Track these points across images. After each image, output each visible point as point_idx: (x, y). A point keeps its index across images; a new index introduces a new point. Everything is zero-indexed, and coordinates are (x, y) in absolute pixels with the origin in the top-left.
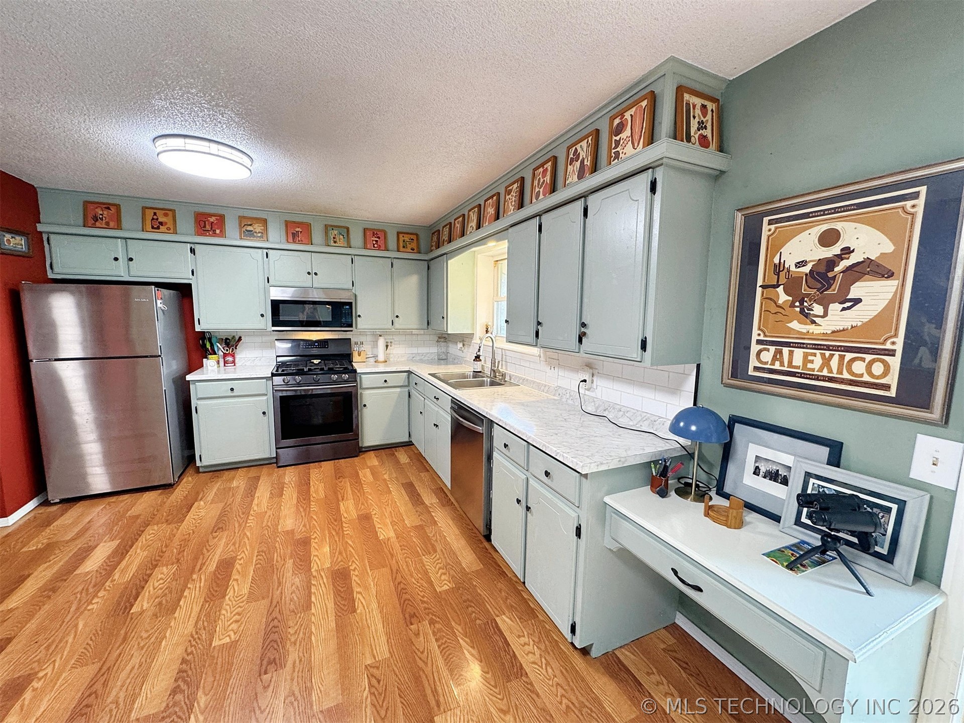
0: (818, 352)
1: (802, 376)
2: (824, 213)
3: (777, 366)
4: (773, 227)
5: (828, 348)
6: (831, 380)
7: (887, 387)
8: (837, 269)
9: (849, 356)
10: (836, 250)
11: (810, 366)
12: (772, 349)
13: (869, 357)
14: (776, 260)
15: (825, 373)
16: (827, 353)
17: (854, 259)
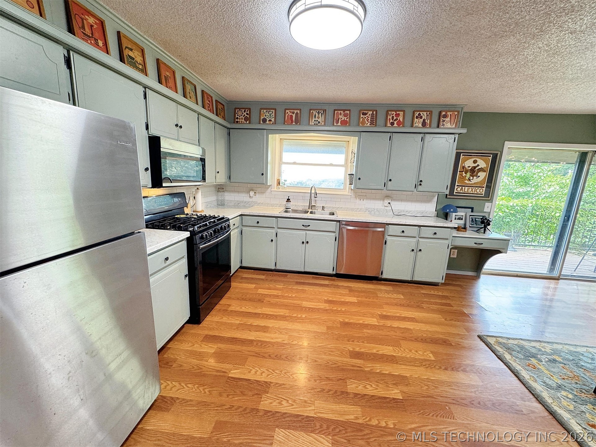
0: (470, 188)
1: (466, 193)
2: (475, 156)
3: (461, 192)
4: (463, 156)
5: (473, 187)
6: (473, 194)
7: (482, 194)
8: (476, 169)
9: (477, 188)
10: (476, 165)
11: (469, 191)
12: (460, 187)
13: (480, 188)
14: (463, 165)
15: (472, 192)
16: (472, 188)
17: (479, 167)
